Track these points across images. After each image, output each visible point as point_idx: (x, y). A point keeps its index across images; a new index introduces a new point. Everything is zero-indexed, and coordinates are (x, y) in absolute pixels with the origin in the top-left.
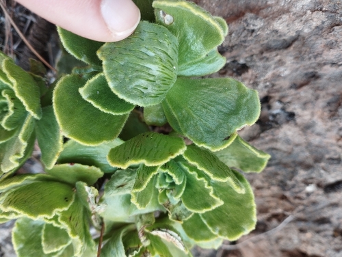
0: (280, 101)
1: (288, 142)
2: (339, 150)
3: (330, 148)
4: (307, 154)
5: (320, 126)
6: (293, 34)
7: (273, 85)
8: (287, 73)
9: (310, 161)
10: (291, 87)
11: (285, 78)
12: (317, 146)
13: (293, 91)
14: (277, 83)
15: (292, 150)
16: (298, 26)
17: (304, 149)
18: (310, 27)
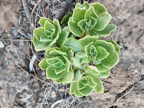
0: (122, 42)
1: (127, 57)
2: (143, 57)
3: (140, 57)
4: (133, 59)
5: (136, 50)
6: (123, 20)
7: (120, 37)
8: (123, 33)
9: (135, 61)
10: (125, 37)
11: (123, 34)
12: (136, 56)
13: (126, 39)
14: (120, 36)
15: (129, 59)
16: (124, 17)
17: (132, 58)
18: (127, 17)
